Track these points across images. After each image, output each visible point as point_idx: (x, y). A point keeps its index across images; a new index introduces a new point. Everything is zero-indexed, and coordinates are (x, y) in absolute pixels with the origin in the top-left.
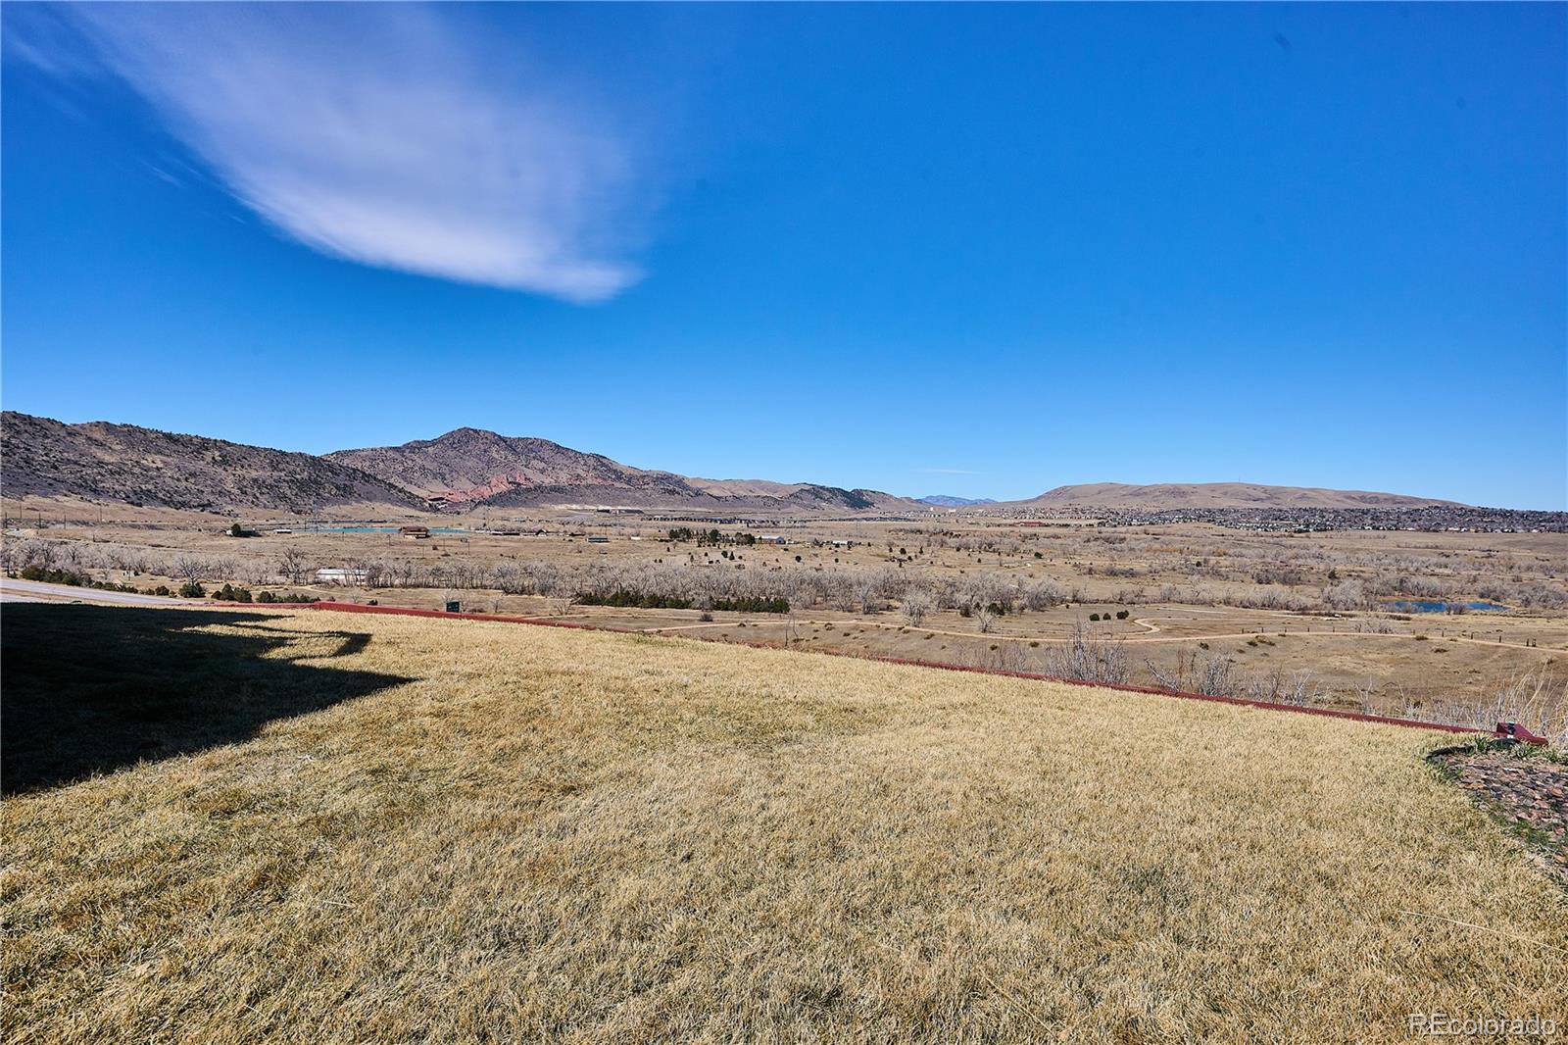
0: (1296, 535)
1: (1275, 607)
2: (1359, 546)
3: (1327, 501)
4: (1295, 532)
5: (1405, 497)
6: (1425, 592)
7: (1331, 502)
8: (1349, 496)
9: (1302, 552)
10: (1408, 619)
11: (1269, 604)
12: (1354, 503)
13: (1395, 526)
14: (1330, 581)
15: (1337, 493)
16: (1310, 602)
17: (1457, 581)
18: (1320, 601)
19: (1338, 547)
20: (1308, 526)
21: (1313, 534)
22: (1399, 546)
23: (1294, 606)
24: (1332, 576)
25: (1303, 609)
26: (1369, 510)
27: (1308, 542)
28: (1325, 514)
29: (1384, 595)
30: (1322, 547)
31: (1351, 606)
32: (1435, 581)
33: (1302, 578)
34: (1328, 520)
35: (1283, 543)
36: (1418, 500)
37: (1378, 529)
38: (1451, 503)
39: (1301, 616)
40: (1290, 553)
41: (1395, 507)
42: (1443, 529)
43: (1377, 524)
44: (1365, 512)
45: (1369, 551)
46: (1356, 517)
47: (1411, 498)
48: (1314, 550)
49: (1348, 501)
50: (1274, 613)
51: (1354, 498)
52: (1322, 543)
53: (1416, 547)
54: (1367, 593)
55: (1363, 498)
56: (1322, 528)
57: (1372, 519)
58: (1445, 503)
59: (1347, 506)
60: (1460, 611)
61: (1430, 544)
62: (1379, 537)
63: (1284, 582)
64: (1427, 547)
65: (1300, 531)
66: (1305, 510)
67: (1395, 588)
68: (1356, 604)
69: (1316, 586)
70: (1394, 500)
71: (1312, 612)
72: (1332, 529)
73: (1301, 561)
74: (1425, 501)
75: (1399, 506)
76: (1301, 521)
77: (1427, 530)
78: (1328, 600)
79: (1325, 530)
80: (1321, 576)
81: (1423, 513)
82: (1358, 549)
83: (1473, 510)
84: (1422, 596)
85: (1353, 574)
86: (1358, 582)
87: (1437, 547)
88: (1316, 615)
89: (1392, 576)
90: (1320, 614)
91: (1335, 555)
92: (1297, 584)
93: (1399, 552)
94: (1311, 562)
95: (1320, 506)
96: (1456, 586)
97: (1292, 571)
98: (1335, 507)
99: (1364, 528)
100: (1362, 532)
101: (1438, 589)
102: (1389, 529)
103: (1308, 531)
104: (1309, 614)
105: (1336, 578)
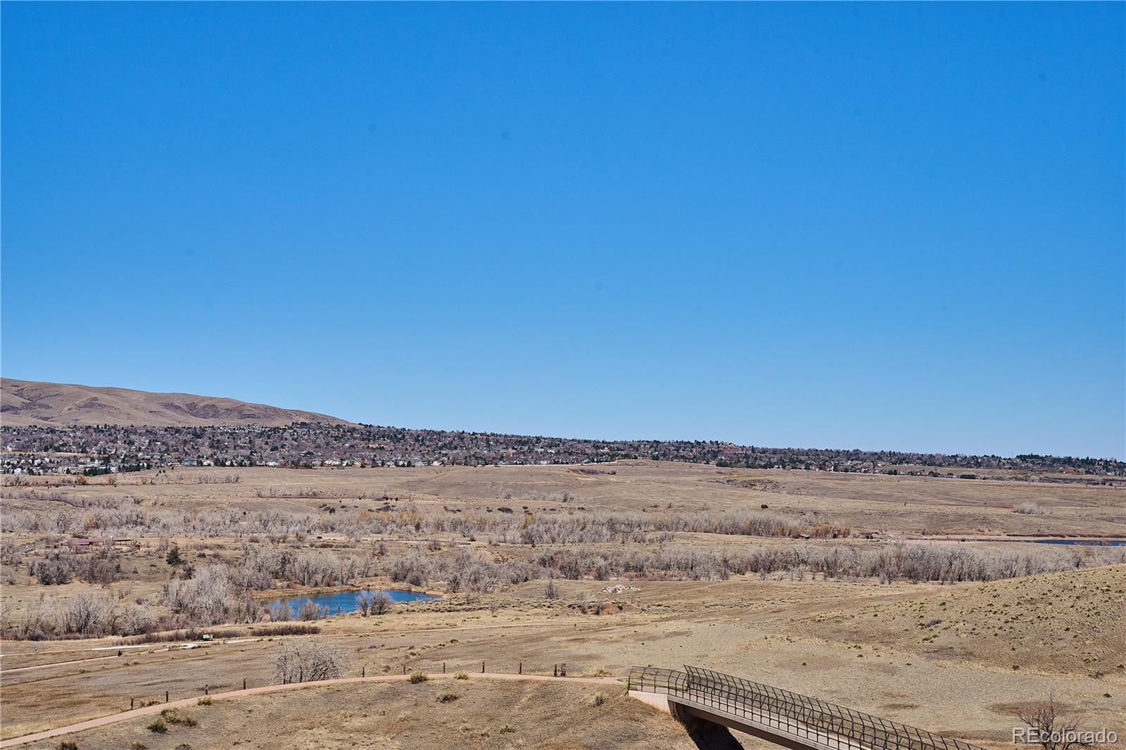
0: (90, 480)
1: (92, 632)
2: (199, 497)
3: (133, 412)
4: (86, 474)
5: (256, 407)
6: (318, 577)
7: (142, 414)
8: (169, 403)
9: (106, 514)
10: (315, 631)
11: (81, 627)
12: (181, 418)
13: (249, 458)
14: (170, 568)
15: (151, 397)
16: (151, 614)
17: (358, 554)
18: (165, 611)
19: (166, 500)
20: (106, 461)
21: (120, 478)
22: (259, 496)
23: (127, 627)
24: (174, 559)
25: (142, 631)
26: (203, 430)
27: (110, 492)
28: (132, 437)
29: (262, 588)
30: (138, 502)
31: (219, 615)
32: (331, 557)
33: (122, 568)
34: (140, 450)
35: (70, 496)
36: (276, 412)
37: (223, 465)
38: (325, 417)
39: (146, 646)
40: (85, 516)
41: (244, 423)
42: (318, 462)
43: (220, 456)
44: (198, 434)
45: (215, 506)
46: (185, 442)
47: (266, 408)
48: (128, 510)
49: (169, 412)
50: (94, 644)
51: (178, 408)
52: (139, 493)
53: (285, 496)
54: (239, 587)
55: (192, 407)
56: (133, 466)
57: (211, 446)
58: (313, 416)
59: (168, 423)
60: (380, 608)
61: (305, 491)
62: (228, 480)
63: (92, 577)
64: (301, 496)
65: (94, 472)
66: (98, 430)
67: (276, 575)
68: (226, 611)
69: (148, 580)
70: (240, 410)
71: (164, 634)
72: (149, 467)
73: (112, 534)
74: (287, 414)
75: (250, 421)
76: (93, 451)
77: (296, 465)
78: (180, 607)
79: (138, 469)
80: (155, 561)
81: (286, 435)
82: (199, 504)
83: (354, 429)
84: (316, 585)
85: (207, 552)
86: (219, 568)
87: (315, 495)
88: (171, 639)
89: (269, 553)
90: (177, 638)
91: (166, 516)
92: (114, 580)
93: (264, 507)
94: (132, 533)
95: (123, 423)
96: (360, 562)
97: (103, 555)
98: (149, 424)
99: (201, 464)
100: (199, 472)
101: (337, 572)
102: (241, 465)
103: (107, 472)
104: (158, 640)
105: (180, 562)
